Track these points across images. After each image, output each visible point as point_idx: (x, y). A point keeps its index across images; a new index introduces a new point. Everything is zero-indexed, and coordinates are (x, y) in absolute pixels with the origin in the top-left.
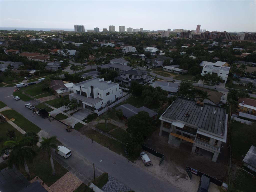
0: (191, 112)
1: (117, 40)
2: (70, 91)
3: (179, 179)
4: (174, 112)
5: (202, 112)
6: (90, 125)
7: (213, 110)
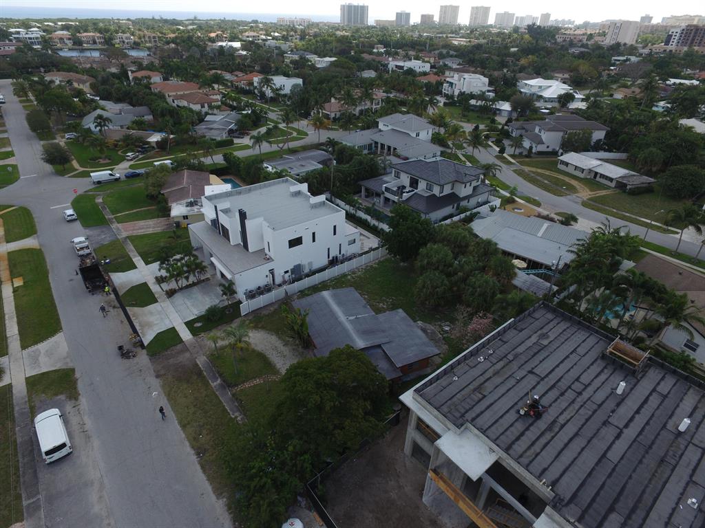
0: (562, 394)
1: (444, 51)
4: (483, 379)
5: (617, 406)
6: (196, 345)
7: (682, 406)
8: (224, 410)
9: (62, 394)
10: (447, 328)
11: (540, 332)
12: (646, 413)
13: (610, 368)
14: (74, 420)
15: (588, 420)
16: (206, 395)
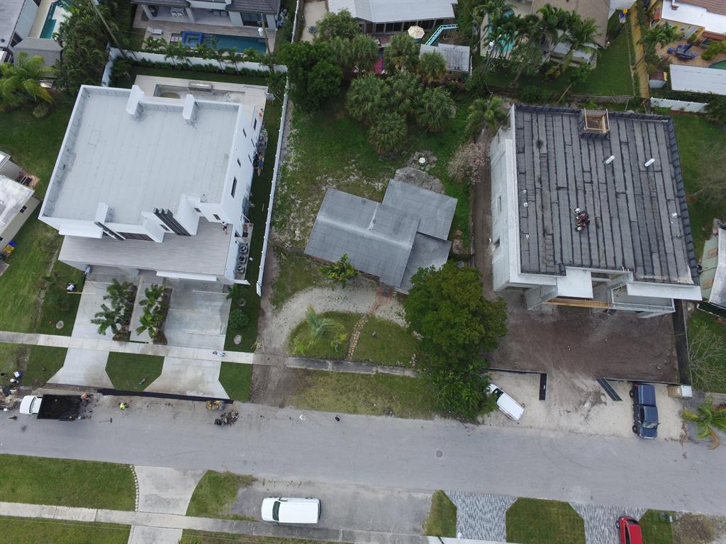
0: (585, 192)
2: (14, 207)
3: (589, 411)
4: (540, 221)
5: (613, 175)
6: (268, 356)
7: (637, 144)
8: (363, 376)
9: (238, 489)
10: (422, 160)
11: (534, 142)
12: (627, 167)
13: (591, 143)
14: (280, 488)
15: (608, 201)
16: (338, 381)
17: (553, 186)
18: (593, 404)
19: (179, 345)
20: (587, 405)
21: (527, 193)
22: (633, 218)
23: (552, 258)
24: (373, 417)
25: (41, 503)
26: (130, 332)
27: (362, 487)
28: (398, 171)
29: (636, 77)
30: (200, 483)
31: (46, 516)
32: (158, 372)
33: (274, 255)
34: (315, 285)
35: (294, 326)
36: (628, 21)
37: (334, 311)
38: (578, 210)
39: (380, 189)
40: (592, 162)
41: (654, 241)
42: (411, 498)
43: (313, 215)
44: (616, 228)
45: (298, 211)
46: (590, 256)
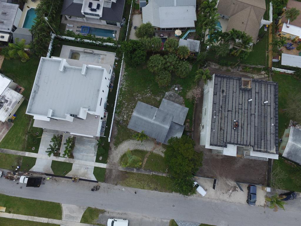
0: (239, 113)
2: (15, 102)
3: (231, 193)
4: (219, 124)
5: (251, 106)
6: (112, 165)
7: (262, 93)
8: (147, 175)
9: (99, 214)
10: (176, 89)
11: (221, 90)
12: (257, 103)
13: (244, 92)
14: (114, 215)
15: (247, 117)
16: (138, 176)
17: (226, 110)
18: (233, 191)
19: (78, 159)
20: (231, 191)
21: (216, 112)
22: (256, 125)
23: (222, 140)
24: (150, 191)
25: (28, 215)
26: (60, 153)
27: (144, 216)
28: (166, 93)
29: (268, 56)
30: (85, 211)
31: (30, 220)
32: (70, 169)
33: (116, 125)
34: (131, 139)
35: (122, 154)
36: (268, 30)
37: (138, 149)
38: (235, 121)
39: (159, 100)
40: (243, 100)
41: (263, 135)
42: (162, 221)
43: (131, 110)
44: (249, 129)
45: (126, 108)
46: (238, 139)
